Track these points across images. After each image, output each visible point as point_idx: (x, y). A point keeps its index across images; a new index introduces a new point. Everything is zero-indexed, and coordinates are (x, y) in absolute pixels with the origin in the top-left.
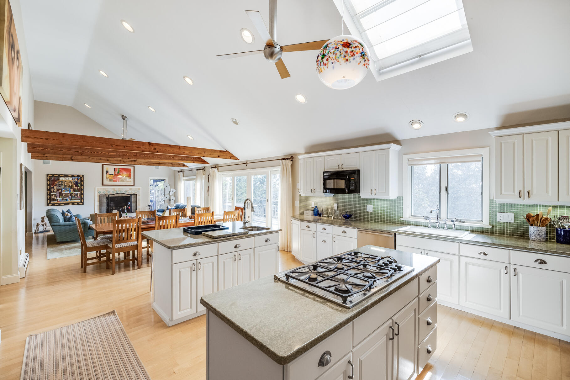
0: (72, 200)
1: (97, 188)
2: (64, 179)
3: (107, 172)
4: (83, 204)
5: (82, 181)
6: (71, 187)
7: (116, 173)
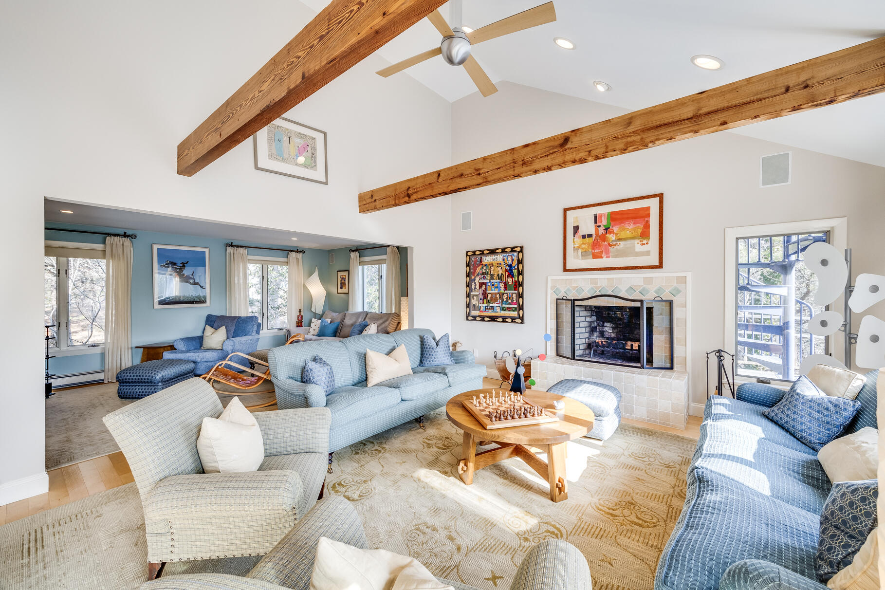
0: (503, 309)
1: (552, 280)
2: (490, 261)
3: (576, 229)
4: (522, 322)
5: (520, 262)
6: (500, 277)
7: (601, 231)
